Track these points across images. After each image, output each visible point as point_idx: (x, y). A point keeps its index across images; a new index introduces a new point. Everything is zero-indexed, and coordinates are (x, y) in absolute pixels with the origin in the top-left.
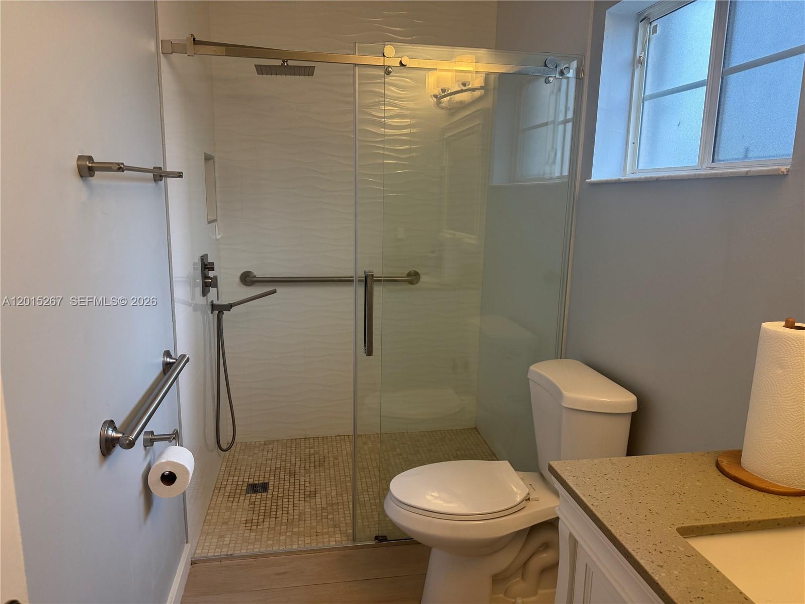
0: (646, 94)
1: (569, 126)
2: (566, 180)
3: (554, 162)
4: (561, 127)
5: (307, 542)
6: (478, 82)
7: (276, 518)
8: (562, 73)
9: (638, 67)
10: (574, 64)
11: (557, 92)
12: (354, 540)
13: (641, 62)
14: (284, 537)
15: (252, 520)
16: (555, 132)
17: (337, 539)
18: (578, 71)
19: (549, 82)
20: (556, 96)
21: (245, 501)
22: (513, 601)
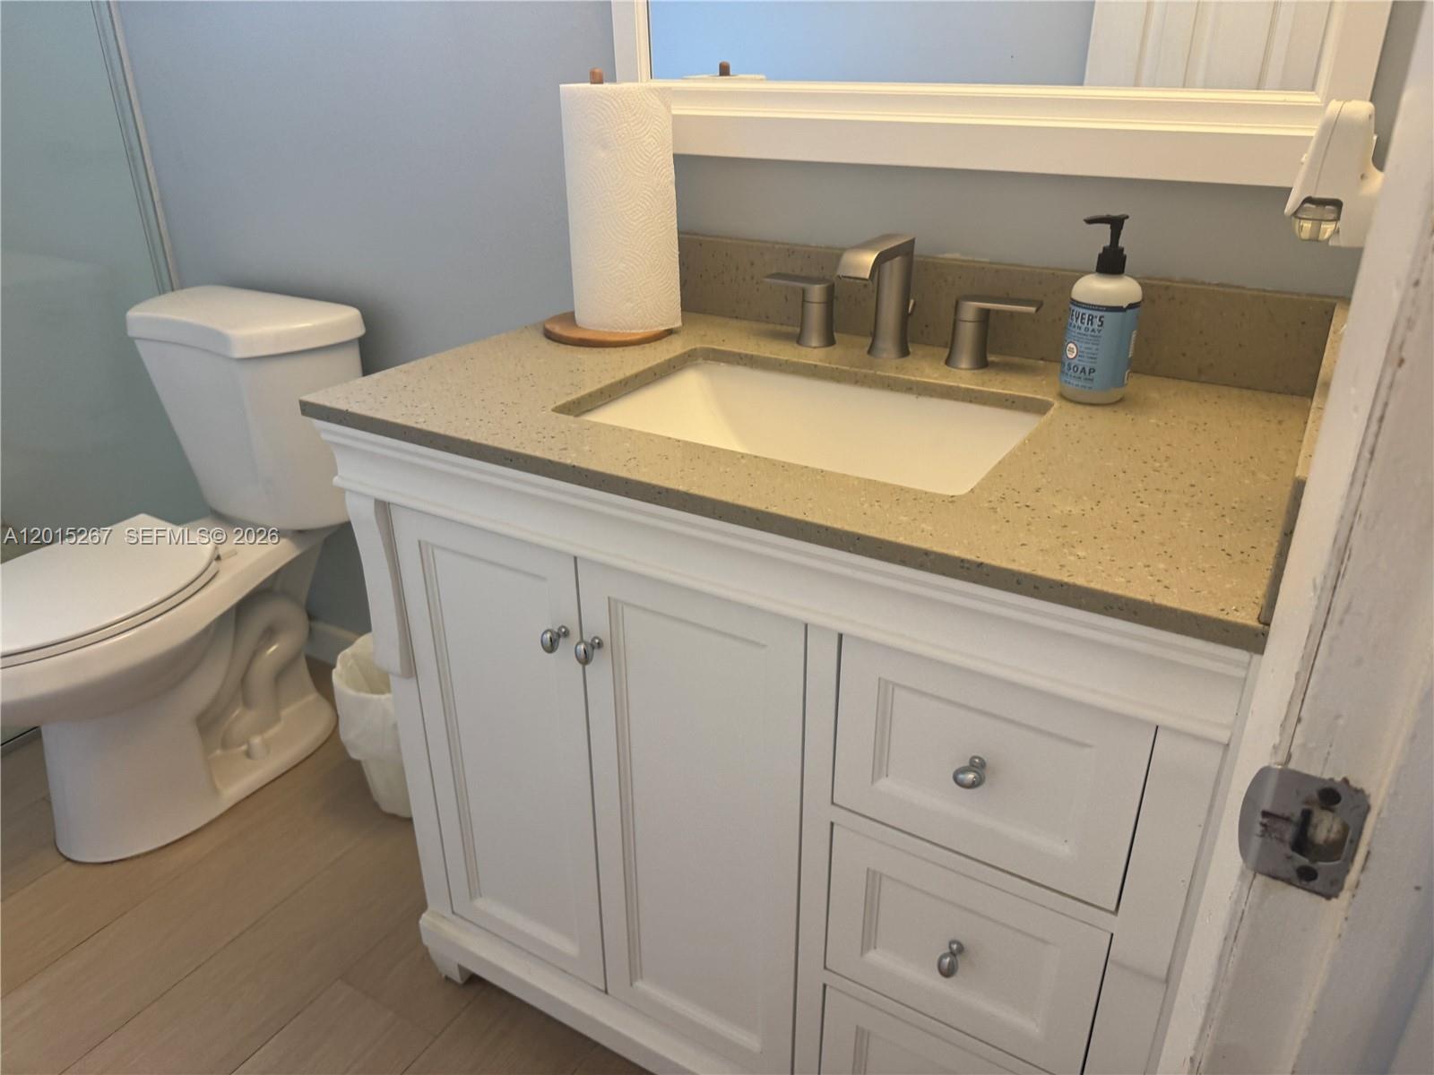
22: (244, 748)
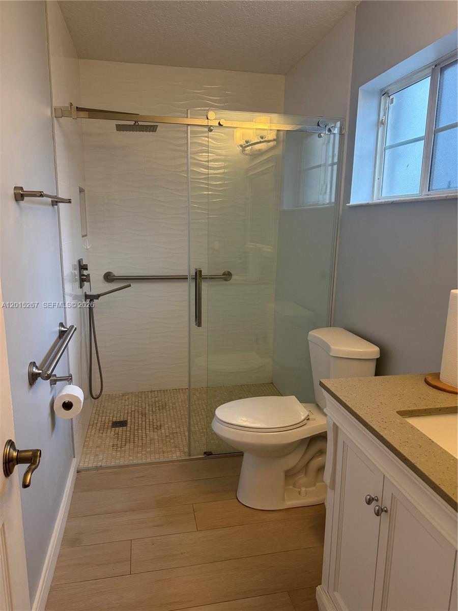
0: (387, 145)
1: (335, 167)
2: (333, 205)
3: (325, 193)
4: (330, 168)
5: (156, 457)
6: (272, 136)
7: (134, 443)
8: (330, 130)
9: (381, 126)
10: (338, 124)
11: (327, 144)
12: (190, 455)
13: (383, 123)
14: (140, 455)
15: (117, 444)
16: (326, 171)
17: (178, 455)
18: (341, 129)
19: (321, 137)
20: (327, 146)
21: (112, 432)
22: (299, 490)
